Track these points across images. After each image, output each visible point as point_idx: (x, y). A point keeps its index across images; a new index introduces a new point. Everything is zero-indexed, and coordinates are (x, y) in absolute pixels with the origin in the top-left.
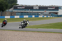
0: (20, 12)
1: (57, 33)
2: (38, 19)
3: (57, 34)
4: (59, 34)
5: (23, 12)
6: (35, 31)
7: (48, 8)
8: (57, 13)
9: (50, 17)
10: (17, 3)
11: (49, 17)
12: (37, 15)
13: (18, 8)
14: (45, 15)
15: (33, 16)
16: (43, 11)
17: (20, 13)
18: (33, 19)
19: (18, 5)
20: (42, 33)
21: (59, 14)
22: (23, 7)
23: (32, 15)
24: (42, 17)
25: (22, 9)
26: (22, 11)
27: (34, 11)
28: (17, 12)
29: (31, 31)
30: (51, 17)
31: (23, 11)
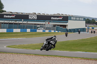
0: (7, 23)
1: (65, 57)
2: (36, 34)
3: (65, 59)
4: (69, 59)
5: (12, 24)
6: (30, 54)
7: (52, 18)
8: (65, 26)
9: (55, 33)
10: (3, 10)
11: (53, 31)
12: (34, 28)
13: (5, 16)
14: (47, 29)
15: (28, 30)
16: (44, 23)
17: (8, 25)
18: (28, 35)
19: (5, 11)
20: (42, 57)
21: (69, 28)
22: (13, 15)
23: (26, 28)
24: (41, 31)
25: (12, 18)
26: (10, 22)
27: (29, 22)
28: (2, 23)
29: (25, 54)
30: (57, 32)
31: (13, 22)
